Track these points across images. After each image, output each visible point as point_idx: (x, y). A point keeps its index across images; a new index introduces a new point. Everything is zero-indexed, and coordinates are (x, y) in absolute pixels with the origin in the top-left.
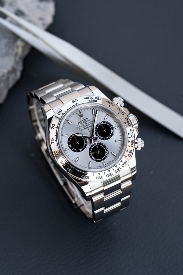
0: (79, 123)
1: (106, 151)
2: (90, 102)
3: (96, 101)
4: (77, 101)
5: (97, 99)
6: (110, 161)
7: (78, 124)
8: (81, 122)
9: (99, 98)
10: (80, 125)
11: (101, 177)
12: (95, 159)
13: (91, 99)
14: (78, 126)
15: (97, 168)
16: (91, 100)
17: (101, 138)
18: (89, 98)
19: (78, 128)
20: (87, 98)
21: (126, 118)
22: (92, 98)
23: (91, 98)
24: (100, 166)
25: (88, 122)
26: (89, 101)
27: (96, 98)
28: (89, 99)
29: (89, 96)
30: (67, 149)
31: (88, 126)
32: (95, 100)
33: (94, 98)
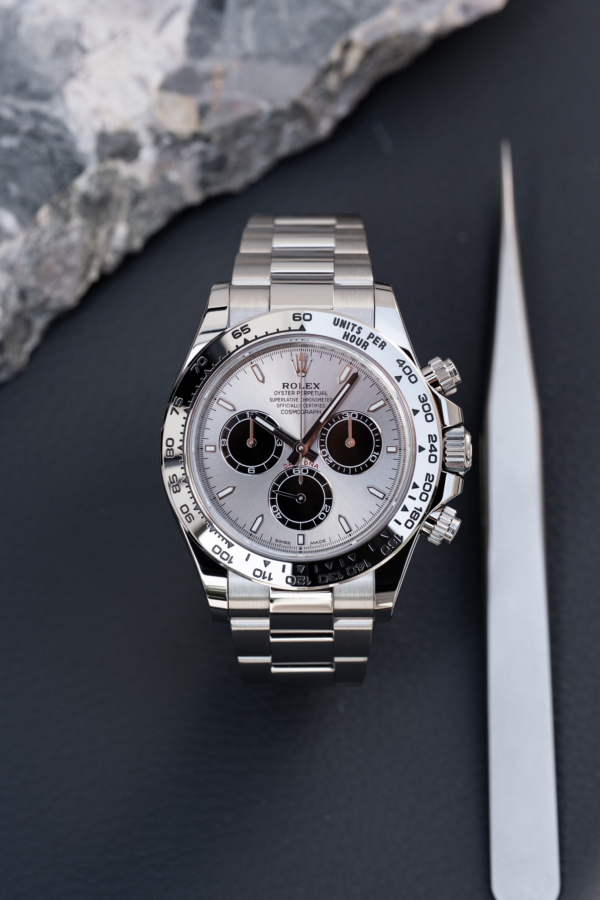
0: (285, 385)
1: (325, 506)
2: (344, 340)
3: (365, 345)
4: (310, 320)
5: (370, 341)
6: (324, 541)
7: (280, 389)
8: (294, 386)
9: (380, 342)
10: (286, 397)
11: (267, 575)
12: (280, 513)
13: (354, 333)
14: (278, 396)
15: (273, 541)
16: (352, 334)
17: (332, 460)
18: (351, 326)
19: (276, 399)
20: (343, 324)
21: (429, 436)
22: (358, 333)
23: (356, 329)
24: (285, 542)
25: (315, 397)
26: (346, 336)
27: (371, 336)
28: (349, 331)
29: (352, 322)
30: (212, 449)
31: (309, 409)
32: (365, 339)
33: (363, 336)
